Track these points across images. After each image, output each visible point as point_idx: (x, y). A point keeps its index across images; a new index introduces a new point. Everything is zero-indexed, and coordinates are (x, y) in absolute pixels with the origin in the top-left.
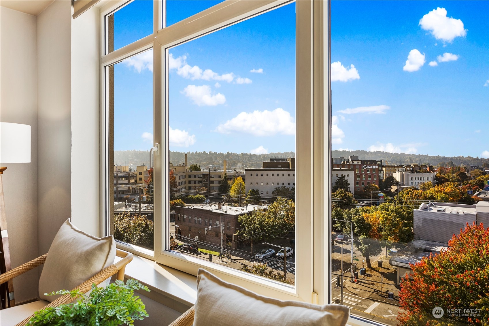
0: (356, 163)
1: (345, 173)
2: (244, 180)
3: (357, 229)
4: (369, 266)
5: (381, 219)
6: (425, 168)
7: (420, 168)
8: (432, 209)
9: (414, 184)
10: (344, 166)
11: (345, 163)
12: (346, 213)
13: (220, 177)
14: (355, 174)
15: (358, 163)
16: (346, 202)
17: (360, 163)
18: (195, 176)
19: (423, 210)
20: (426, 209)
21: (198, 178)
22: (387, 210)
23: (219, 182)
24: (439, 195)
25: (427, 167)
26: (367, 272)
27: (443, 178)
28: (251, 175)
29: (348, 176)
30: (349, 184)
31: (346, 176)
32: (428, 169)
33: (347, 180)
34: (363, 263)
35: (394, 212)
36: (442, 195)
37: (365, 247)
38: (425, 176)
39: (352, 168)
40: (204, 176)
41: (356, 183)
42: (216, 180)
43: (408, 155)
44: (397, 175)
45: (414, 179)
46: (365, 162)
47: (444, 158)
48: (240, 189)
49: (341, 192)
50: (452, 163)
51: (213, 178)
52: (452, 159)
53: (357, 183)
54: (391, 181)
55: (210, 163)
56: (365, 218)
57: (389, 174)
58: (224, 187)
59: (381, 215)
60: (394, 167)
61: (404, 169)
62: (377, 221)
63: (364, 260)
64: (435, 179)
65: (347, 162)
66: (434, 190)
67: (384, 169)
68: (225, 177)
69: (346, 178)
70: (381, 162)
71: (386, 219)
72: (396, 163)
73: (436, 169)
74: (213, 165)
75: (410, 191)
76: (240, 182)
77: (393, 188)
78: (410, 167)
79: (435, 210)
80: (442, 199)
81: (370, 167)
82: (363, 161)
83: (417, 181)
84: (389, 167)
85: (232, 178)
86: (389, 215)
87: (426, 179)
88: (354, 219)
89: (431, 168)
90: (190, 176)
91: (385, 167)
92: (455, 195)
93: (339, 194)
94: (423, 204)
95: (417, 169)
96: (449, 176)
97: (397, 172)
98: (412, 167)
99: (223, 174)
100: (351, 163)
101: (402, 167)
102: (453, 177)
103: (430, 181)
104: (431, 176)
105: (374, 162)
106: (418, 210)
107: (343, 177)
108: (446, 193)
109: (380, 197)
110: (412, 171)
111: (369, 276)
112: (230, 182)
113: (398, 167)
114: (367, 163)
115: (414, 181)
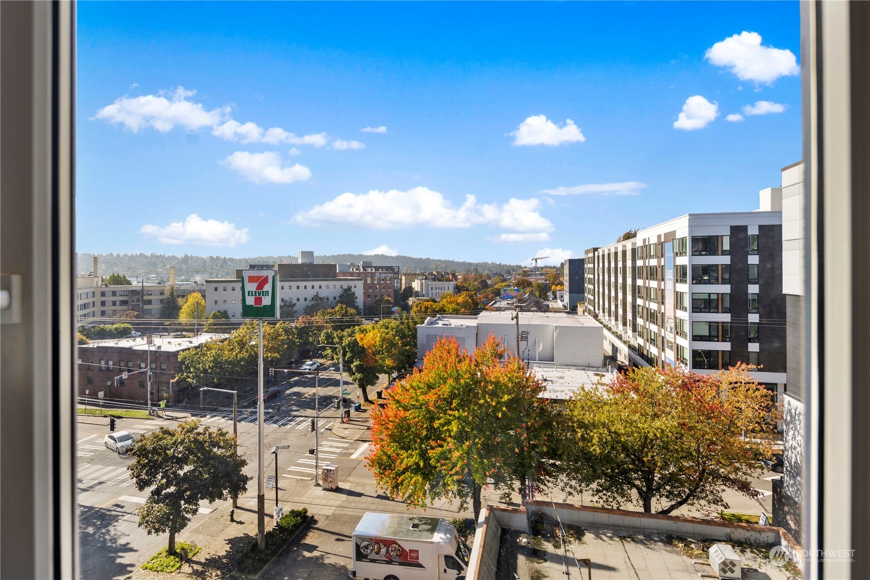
0: (369, 270)
1: (352, 284)
2: (204, 296)
3: (349, 355)
4: (366, 399)
5: (378, 339)
6: (447, 276)
7: (443, 276)
8: (438, 323)
9: (434, 294)
10: (352, 274)
11: (355, 270)
12: (337, 336)
13: (162, 293)
14: (365, 284)
15: (372, 270)
16: (346, 321)
17: (374, 271)
18: (114, 293)
19: (429, 324)
20: (432, 323)
21: (121, 295)
22: (387, 328)
23: (162, 301)
24: (450, 306)
25: (449, 274)
26: (362, 408)
27: (464, 287)
28: (216, 289)
29: (355, 287)
30: (356, 298)
31: (353, 287)
32: (451, 276)
33: (354, 292)
34: (358, 397)
35: (394, 330)
36: (454, 306)
37: (358, 376)
38: (445, 284)
39: (361, 276)
40: (134, 292)
41: (367, 295)
42: (155, 298)
43: (433, 260)
44: (416, 285)
45: (434, 288)
46: (380, 270)
47: (470, 264)
48: (197, 311)
49: (342, 308)
50: (477, 270)
51: (151, 295)
52: (477, 265)
53: (369, 296)
54: (409, 291)
55: (152, 271)
56: (358, 340)
57: (409, 284)
58: (170, 308)
59: (379, 335)
60: (415, 274)
61: (424, 277)
62: (373, 342)
63: (359, 392)
64: (456, 288)
65: (357, 269)
66: (447, 301)
67: (403, 277)
68: (172, 293)
69: (353, 290)
70: (399, 269)
71: (384, 340)
72: (421, 269)
73: (459, 277)
74: (158, 274)
75: (420, 303)
76: (197, 300)
77: (411, 301)
78: (431, 274)
79: (440, 324)
80: (454, 310)
81: (384, 275)
82: (377, 268)
83: (438, 291)
84: (409, 275)
85: (184, 295)
86: (387, 334)
87: (446, 288)
88: (346, 341)
89: (454, 276)
90: (103, 294)
91: (405, 275)
92: (467, 305)
93: (338, 311)
94: (429, 318)
95: (440, 278)
96: (470, 284)
97: (416, 281)
98: (434, 275)
99: (168, 288)
100: (362, 270)
101: (423, 274)
102: (474, 285)
103: (451, 291)
104: (453, 283)
105: (390, 269)
106: (423, 325)
107: (349, 288)
108: (458, 304)
109: (394, 312)
110: (434, 280)
111: (365, 411)
112: (180, 301)
113: (419, 275)
114: (382, 270)
115: (434, 291)
